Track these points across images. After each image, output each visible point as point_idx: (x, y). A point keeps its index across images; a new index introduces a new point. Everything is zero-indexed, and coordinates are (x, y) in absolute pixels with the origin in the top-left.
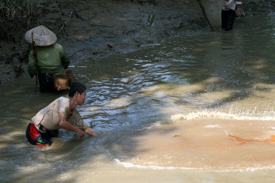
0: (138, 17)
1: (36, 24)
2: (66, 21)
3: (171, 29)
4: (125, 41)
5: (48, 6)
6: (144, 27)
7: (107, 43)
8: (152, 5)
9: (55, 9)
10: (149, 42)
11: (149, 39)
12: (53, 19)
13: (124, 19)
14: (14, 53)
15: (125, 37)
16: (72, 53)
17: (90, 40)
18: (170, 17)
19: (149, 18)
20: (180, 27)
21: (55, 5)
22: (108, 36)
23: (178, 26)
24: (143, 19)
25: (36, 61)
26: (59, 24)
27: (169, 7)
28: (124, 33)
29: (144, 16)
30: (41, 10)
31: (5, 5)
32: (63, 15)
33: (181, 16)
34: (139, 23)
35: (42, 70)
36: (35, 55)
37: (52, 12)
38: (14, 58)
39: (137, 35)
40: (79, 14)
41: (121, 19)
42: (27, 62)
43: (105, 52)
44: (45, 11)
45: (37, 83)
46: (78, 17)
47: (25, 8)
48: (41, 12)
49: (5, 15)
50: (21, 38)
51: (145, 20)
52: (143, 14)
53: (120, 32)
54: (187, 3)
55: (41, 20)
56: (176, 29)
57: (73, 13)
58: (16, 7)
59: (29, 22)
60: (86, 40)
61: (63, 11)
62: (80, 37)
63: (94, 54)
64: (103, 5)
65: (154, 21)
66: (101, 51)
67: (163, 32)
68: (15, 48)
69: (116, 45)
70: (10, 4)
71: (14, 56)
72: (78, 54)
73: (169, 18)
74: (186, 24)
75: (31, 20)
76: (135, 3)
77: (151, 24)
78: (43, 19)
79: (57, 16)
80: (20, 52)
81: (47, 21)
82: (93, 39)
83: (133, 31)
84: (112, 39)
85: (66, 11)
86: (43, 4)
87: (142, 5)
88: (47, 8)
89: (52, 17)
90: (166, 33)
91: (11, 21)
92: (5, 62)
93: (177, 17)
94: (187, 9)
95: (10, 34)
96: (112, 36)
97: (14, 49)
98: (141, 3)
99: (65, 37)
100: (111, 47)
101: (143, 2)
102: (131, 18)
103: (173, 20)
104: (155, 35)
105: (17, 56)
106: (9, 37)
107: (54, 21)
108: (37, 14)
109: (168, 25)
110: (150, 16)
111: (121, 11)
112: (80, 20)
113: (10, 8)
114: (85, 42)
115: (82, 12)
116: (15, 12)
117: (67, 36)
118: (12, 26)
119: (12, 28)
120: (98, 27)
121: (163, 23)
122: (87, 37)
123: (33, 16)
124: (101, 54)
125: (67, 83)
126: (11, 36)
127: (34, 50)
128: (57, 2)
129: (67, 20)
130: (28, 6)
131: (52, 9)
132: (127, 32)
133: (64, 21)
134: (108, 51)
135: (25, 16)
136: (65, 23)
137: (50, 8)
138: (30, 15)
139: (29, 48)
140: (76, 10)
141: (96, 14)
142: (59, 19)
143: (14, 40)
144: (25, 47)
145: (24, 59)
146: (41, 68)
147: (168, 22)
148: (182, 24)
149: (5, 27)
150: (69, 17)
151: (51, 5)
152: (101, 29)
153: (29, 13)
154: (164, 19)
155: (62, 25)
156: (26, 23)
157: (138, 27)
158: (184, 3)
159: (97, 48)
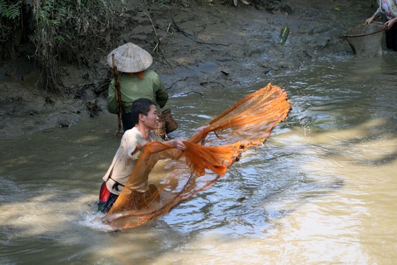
0: (266, 32)
1: (119, 41)
2: (162, 37)
3: (314, 48)
4: (247, 65)
5: (135, 15)
6: (274, 45)
7: (220, 69)
8: (286, 14)
9: (146, 19)
10: (282, 67)
11: (282, 63)
12: (143, 34)
13: (245, 35)
14: (87, 83)
15: (246, 61)
16: (170, 83)
17: (197, 63)
18: (313, 30)
19: (282, 33)
20: (327, 46)
21: (146, 13)
22: (222, 58)
23: (323, 44)
24: (272, 34)
25: (119, 94)
26: (152, 42)
27: (310, 16)
28: (245, 54)
29: (274, 30)
30: (126, 21)
31: (74, 14)
32: (157, 28)
33: (328, 29)
34: (267, 39)
35: (126, 107)
36: (117, 86)
37: (142, 24)
38: (87, 91)
39: (265, 57)
40: (181, 27)
41: (241, 34)
42: (106, 96)
43: (217, 81)
44: (131, 23)
45: (120, 127)
46: (178, 31)
47: (103, 19)
48: (125, 23)
49: (74, 28)
50: (97, 62)
51: (276, 35)
52: (272, 27)
53: (239, 53)
54: (337, 11)
55: (124, 36)
56: (320, 48)
57: (171, 26)
58: (90, 17)
59: (108, 39)
60: (190, 64)
61: (158, 22)
62: (181, 60)
63: (201, 84)
64: (215, 14)
65: (289, 37)
66: (213, 80)
67: (302, 53)
68: (88, 75)
69: (234, 71)
70: (82, 13)
71: (87, 88)
72: (179, 84)
73: (311, 33)
74: (335, 41)
75: (112, 35)
76: (262, 10)
77: (285, 41)
78: (129, 34)
79: (149, 29)
80: (96, 82)
81: (133, 36)
82: (200, 64)
83: (259, 52)
84: (228, 63)
85: (161, 22)
86: (129, 12)
87: (272, 13)
88: (135, 18)
89: (141, 32)
90: (307, 54)
91: (82, 36)
92: (73, 96)
93: (323, 31)
94: (337, 19)
95: (82, 55)
96: (228, 58)
97: (86, 77)
98: (270, 10)
99: (160, 61)
100: (227, 74)
101: (273, 9)
102: (255, 33)
103: (317, 35)
104: (291, 57)
105: (91, 88)
106: (80, 61)
107: (144, 37)
108: (120, 27)
109: (309, 42)
110: (283, 30)
111: (240, 23)
112: (183, 36)
113: (82, 19)
114: (190, 67)
115: (184, 23)
116: (88, 23)
117: (163, 58)
118: (84, 43)
119: (84, 46)
120: (208, 46)
121: (302, 39)
122: (191, 60)
123: (115, 29)
124: (212, 85)
125: (163, 128)
126: (82, 58)
128: (148, 10)
129: (163, 35)
130: (107, 15)
131: (141, 20)
132: (249, 52)
133: (159, 37)
134: (222, 81)
135: (103, 30)
136: (160, 39)
137: (139, 18)
138: (110, 28)
139: (108, 76)
140: (177, 20)
141: (204, 26)
142: (151, 35)
143: (87, 64)
144: (103, 75)
145: (101, 92)
147: (309, 38)
148: (329, 40)
149: (73, 45)
150: (166, 31)
151: (140, 14)
152: (212, 48)
153: (108, 26)
154: (304, 33)
155: (155, 43)
156: (104, 40)
157: (265, 45)
158: (333, 10)
159: (206, 76)
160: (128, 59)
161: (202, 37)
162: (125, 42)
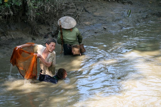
0: (122, 12)
1: (62, 15)
2: (79, 13)
3: (141, 18)
4: (114, 25)
5: (68, 5)
6: (125, 17)
7: (103, 27)
8: (130, 4)
9: (73, 6)
10: (128, 26)
11: (128, 24)
12: (72, 12)
13: (113, 13)
14: (49, 32)
15: (114, 23)
16: (82, 32)
17: (93, 24)
18: (141, 11)
19: (128, 12)
20: (146, 18)
21: (73, 4)
22: (104, 22)
23: (145, 17)
24: (124, 13)
25: (62, 36)
26: (75, 15)
27: (140, 6)
28: (113, 21)
29: (125, 11)
30: (65, 7)
31: (44, 4)
32: (77, 10)
33: (147, 11)
34: (122, 15)
35: (65, 42)
36: (61, 33)
37: (71, 8)
38: (49, 35)
39: (121, 22)
40: (87, 9)
41: (111, 12)
42: (56, 37)
43: (102, 32)
44: (67, 8)
45: (62, 50)
46: (86, 11)
47: (55, 6)
48: (65, 8)
49: (44, 10)
50: (53, 23)
51: (126, 13)
52: (124, 10)
53: (111, 20)
54: (150, 3)
55: (64, 13)
56: (144, 18)
57: (83, 9)
58: (50, 5)
59: (58, 14)
60: (91, 25)
61: (78, 7)
62: (87, 23)
63: (95, 33)
64: (101, 4)
65: (131, 14)
66: (100, 31)
67: (136, 20)
68: (49, 29)
69: (108, 28)
70: (47, 4)
71: (49, 34)
72: (86, 33)
73: (140, 12)
74: (150, 15)
75: (59, 13)
76: (120, 3)
77: (129, 15)
78: (66, 12)
79: (74, 10)
80: (52, 32)
81: (68, 13)
82: (95, 24)
83: (119, 20)
84: (106, 24)
85: (79, 8)
86: (66, 3)
87: (124, 4)
88: (69, 6)
89: (71, 11)
90: (138, 21)
91: (47, 13)
92: (43, 37)
93: (145, 12)
94: (150, 7)
95: (47, 21)
96: (106, 22)
97: (49, 30)
98: (123, 3)
99: (79, 23)
100: (105, 29)
101: (124, 2)
102: (117, 12)
103: (142, 13)
104: (131, 22)
105: (51, 34)
106: (46, 23)
107: (72, 14)
108: (62, 10)
109: (139, 16)
110: (128, 11)
111: (111, 8)
112: (88, 13)
113: (47, 6)
114: (90, 26)
115: (88, 8)
116: (49, 8)
117: (80, 22)
118: (48, 16)
119: (48, 17)
120: (98, 17)
121: (136, 15)
122: (91, 23)
123: (60, 10)
124: (99, 33)
125: (79, 51)
126: (47, 22)
127: (61, 30)
128: (74, 3)
129: (80, 13)
130: (57, 4)
131: (71, 7)
132: (115, 20)
133: (78, 14)
134: (104, 31)
135: (56, 11)
136: (79, 14)
137: (70, 6)
138: (59, 10)
139: (58, 29)
140: (85, 7)
141: (97, 9)
142: (75, 13)
143: (49, 24)
144: (55, 29)
145: (55, 35)
146: (65, 41)
147: (139, 14)
148: (147, 15)
149: (43, 17)
150: (81, 11)
151: (70, 4)
152: (100, 18)
153: (58, 9)
154: (137, 12)
155: (77, 16)
156: (56, 15)
157: (121, 17)
158: (149, 3)
159: (97, 30)
160: (66, 23)
161: (95, 14)
162: (64, 16)
